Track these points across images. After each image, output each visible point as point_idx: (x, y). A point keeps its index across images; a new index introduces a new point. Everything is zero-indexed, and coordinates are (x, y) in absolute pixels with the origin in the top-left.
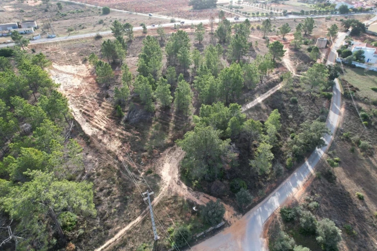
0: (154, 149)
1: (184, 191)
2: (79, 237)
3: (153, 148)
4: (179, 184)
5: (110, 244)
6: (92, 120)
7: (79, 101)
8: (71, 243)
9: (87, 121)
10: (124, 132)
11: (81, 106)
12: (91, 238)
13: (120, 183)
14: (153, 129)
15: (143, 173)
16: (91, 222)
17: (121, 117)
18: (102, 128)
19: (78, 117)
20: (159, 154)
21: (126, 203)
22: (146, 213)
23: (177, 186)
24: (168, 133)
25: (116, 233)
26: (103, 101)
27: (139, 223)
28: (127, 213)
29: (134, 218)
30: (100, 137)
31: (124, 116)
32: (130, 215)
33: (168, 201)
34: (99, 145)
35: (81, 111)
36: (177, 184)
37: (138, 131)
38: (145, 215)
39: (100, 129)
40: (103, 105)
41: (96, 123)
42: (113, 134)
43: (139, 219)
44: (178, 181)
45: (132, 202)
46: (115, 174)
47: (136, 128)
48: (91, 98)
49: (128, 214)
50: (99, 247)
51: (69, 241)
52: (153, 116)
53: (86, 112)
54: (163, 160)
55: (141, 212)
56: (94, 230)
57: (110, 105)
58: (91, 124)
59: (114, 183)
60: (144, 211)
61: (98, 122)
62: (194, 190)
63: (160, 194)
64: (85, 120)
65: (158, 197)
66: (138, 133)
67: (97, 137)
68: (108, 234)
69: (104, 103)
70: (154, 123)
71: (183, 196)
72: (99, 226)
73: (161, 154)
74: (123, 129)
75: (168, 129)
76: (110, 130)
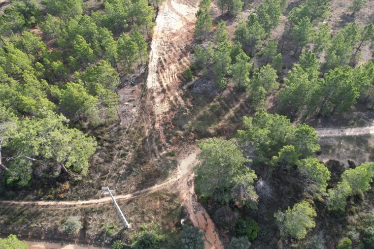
0: (193, 132)
1: (187, 195)
2: (76, 181)
3: (192, 130)
4: (189, 184)
5: (91, 204)
6: (162, 72)
7: (165, 47)
8: (68, 182)
9: (157, 72)
10: (180, 99)
11: (163, 54)
12: (83, 188)
13: (138, 151)
14: (208, 109)
15: (164, 152)
16: (92, 174)
17: (189, 80)
18: (165, 85)
19: (153, 65)
20: (194, 140)
21: (129, 174)
22: (138, 194)
23: (186, 184)
24: (220, 120)
25: (103, 196)
26: (186, 56)
27: (125, 200)
28: (123, 184)
29: (125, 192)
30: (155, 94)
31: (191, 81)
32: (124, 187)
33: (165, 196)
34: (148, 102)
35: (160, 59)
36: (188, 183)
37: (192, 104)
38: (136, 196)
39: (162, 86)
40: (182, 60)
41: (164, 77)
42: (169, 95)
43: (128, 196)
44: (191, 181)
45: (135, 176)
46: (141, 139)
47: (194, 99)
48: (177, 49)
49: (124, 186)
50: (83, 200)
51: (68, 180)
52: (220, 93)
53: (163, 62)
54: (193, 149)
55: (135, 191)
56: (89, 183)
57: (189, 63)
58: (159, 76)
59: (134, 148)
60: (138, 192)
61: (165, 77)
62: (199, 201)
63: (163, 184)
64: (156, 70)
65: (159, 186)
66: (192, 106)
67: (152, 93)
68: (96, 193)
69: (185, 58)
70: (215, 102)
71: (183, 200)
72: (94, 182)
73: (197, 140)
74: (180, 95)
75: (224, 116)
76: (169, 90)
